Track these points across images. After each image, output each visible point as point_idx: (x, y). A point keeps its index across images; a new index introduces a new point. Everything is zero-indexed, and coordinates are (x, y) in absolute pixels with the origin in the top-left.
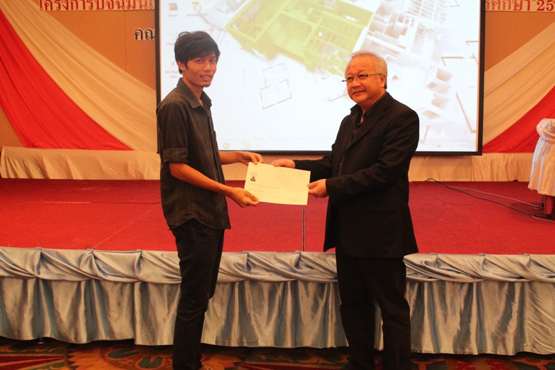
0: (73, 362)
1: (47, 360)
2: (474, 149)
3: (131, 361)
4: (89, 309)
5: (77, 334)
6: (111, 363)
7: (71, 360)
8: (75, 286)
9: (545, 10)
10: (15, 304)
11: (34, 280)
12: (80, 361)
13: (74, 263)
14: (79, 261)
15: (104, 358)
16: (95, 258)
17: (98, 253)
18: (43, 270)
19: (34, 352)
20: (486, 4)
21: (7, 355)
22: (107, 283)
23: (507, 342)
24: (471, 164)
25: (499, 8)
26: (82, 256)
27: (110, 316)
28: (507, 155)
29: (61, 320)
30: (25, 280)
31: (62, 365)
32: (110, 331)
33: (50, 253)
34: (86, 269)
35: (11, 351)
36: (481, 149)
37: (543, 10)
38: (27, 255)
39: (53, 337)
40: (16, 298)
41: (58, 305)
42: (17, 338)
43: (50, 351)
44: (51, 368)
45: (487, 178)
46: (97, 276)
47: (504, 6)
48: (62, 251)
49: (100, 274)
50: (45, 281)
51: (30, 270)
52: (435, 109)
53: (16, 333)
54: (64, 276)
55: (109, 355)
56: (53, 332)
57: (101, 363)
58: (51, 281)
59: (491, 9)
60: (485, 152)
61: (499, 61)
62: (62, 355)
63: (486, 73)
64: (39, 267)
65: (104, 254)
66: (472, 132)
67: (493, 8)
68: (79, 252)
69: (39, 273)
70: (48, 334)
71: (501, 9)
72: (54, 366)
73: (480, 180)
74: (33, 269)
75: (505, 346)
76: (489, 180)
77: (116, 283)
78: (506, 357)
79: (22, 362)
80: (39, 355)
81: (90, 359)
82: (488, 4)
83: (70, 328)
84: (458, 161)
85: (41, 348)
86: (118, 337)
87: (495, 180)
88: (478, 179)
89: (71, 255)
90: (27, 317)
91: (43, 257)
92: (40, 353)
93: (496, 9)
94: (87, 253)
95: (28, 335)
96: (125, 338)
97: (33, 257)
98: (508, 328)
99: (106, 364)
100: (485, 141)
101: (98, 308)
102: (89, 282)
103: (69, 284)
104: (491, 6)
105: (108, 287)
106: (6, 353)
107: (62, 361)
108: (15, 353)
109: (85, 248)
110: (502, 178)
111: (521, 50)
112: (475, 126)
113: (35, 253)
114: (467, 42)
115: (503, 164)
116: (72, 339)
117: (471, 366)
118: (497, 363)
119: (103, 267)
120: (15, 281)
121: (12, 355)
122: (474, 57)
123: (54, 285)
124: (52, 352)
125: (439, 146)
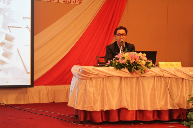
2: (29, 84)
9: (67, 2)
24: (27, 93)
28: (48, 87)
36: (33, 83)
37: (66, 2)
45: (37, 101)
52: (4, 59)
60: (35, 85)
61: (42, 30)
63: (35, 37)
66: (28, 73)
73: (32, 103)
76: (38, 102)
84: (19, 91)
87: (42, 102)
88: (31, 102)
100: (35, 78)
110: (45, 101)
111: (54, 24)
112: (29, 70)
114: (24, 18)
115: (46, 93)
122: (28, 28)
125: (7, 82)
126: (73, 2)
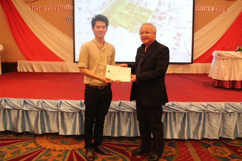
0: (36, 141)
1: (26, 140)
2: (190, 61)
3: (57, 141)
4: (42, 121)
5: (37, 130)
6: (50, 142)
7: (35, 140)
8: (37, 112)
9: (217, 11)
10: (15, 119)
11: (22, 110)
12: (39, 140)
13: (36, 104)
14: (38, 103)
15: (47, 139)
16: (44, 102)
17: (45, 101)
18: (25, 107)
19: (22, 137)
20: (195, 8)
21: (12, 138)
22: (48, 112)
23: (198, 135)
24: (189, 67)
25: (200, 10)
26: (39, 101)
27: (50, 124)
28: (202, 64)
29: (32, 125)
30: (18, 110)
31: (31, 142)
32: (50, 130)
33: (27, 100)
34: (40, 106)
35: (14, 136)
36: (193, 62)
37: (216, 10)
38: (19, 101)
39: (29, 131)
40: (15, 117)
41: (30, 120)
42: (16, 132)
43: (28, 136)
44: (27, 143)
45: (195, 72)
46: (44, 109)
47: (202, 9)
48: (31, 100)
49: (45, 108)
50: (26, 111)
51: (20, 106)
52: (176, 47)
53: (15, 130)
54: (32, 109)
55: (49, 139)
56: (29, 130)
57: (46, 141)
58: (28, 111)
59: (197, 10)
60: (194, 63)
61: (199, 29)
62: (32, 138)
63: (195, 34)
64: (23, 105)
65: (47, 101)
66: (190, 55)
67: (198, 10)
68: (38, 100)
69: (23, 108)
70: (27, 130)
71: (201, 10)
72: (29, 142)
73: (192, 73)
74: (21, 106)
75: (197, 136)
76: (196, 73)
77: (52, 112)
78: (198, 140)
79: (17, 141)
80: (24, 138)
81: (42, 140)
82: (196, 8)
83: (35, 128)
84: (185, 66)
85: (25, 135)
86: (53, 132)
87: (198, 73)
88: (192, 72)
89: (35, 101)
90: (20, 124)
91: (24, 101)
92: (24, 137)
93: (199, 10)
94: (41, 100)
95: (20, 130)
96: (55, 132)
97: (21, 102)
98: (199, 130)
99: (48, 142)
100: (194, 59)
101: (45, 121)
102: (42, 111)
103: (35, 112)
104: (197, 9)
105: (49, 113)
106: (12, 137)
107: (32, 140)
108: (15, 137)
109: (40, 98)
110: (200, 72)
111: (208, 25)
112: (191, 54)
113: (22, 100)
114: (188, 22)
115: (201, 67)
116: (36, 132)
117: (185, 144)
118: (194, 143)
119: (47, 106)
120: (15, 110)
121: (14, 138)
122: (190, 28)
123: (29, 112)
124: (29, 137)
125: (177, 61)
126: (221, 10)
